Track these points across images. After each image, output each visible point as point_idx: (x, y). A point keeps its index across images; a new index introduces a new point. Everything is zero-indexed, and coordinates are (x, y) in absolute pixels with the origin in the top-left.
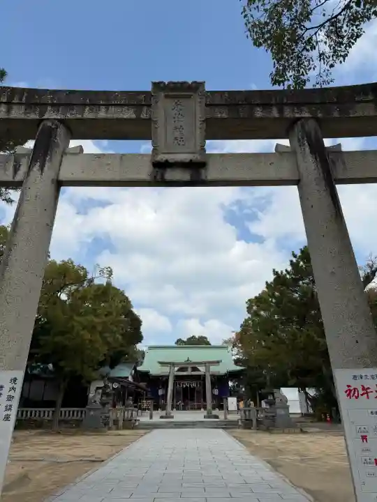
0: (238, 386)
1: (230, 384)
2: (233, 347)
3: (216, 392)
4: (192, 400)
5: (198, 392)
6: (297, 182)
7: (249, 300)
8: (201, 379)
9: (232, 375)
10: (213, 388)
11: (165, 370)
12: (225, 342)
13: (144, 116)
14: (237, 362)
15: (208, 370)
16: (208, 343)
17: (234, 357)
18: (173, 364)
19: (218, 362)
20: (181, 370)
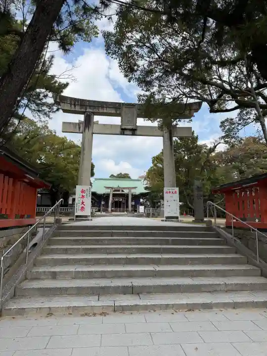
0: (146, 201)
1: (141, 200)
2: (144, 180)
3: (133, 203)
4: (120, 207)
5: (124, 203)
6: (163, 136)
7: (153, 157)
8: (126, 196)
9: (142, 195)
10: (132, 201)
11: (108, 191)
12: (140, 177)
13: (118, 112)
14: (146, 188)
15: (130, 191)
16: (129, 178)
17: (145, 186)
18: (112, 188)
19: (135, 188)
20: (115, 191)
